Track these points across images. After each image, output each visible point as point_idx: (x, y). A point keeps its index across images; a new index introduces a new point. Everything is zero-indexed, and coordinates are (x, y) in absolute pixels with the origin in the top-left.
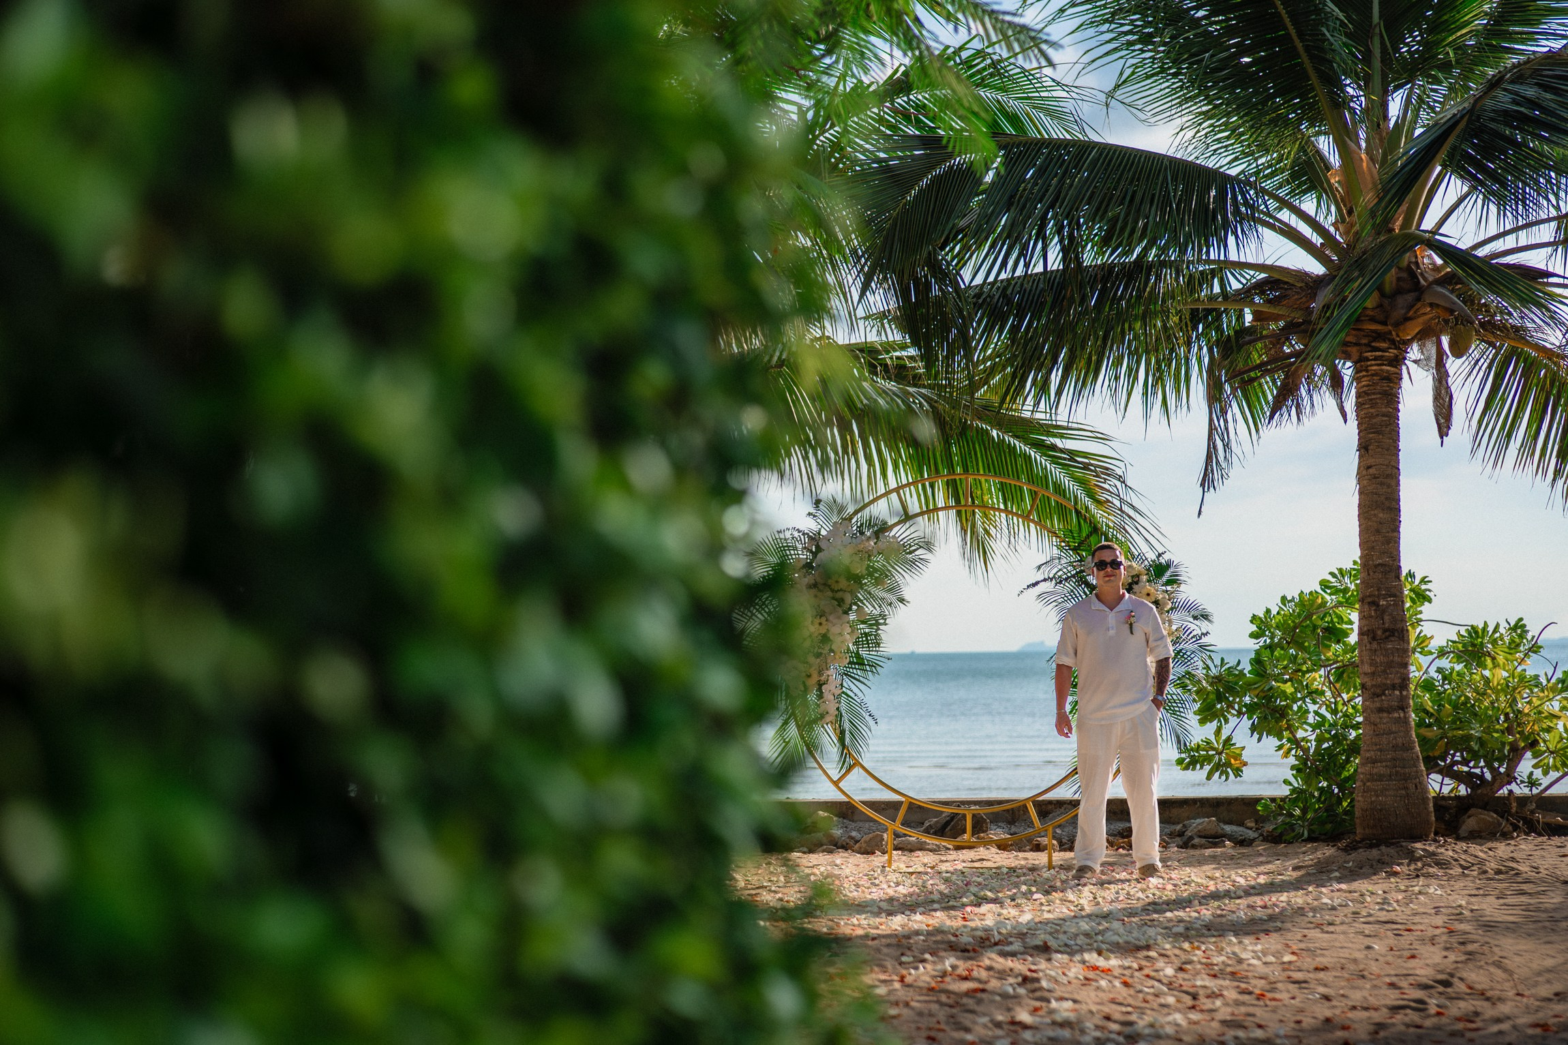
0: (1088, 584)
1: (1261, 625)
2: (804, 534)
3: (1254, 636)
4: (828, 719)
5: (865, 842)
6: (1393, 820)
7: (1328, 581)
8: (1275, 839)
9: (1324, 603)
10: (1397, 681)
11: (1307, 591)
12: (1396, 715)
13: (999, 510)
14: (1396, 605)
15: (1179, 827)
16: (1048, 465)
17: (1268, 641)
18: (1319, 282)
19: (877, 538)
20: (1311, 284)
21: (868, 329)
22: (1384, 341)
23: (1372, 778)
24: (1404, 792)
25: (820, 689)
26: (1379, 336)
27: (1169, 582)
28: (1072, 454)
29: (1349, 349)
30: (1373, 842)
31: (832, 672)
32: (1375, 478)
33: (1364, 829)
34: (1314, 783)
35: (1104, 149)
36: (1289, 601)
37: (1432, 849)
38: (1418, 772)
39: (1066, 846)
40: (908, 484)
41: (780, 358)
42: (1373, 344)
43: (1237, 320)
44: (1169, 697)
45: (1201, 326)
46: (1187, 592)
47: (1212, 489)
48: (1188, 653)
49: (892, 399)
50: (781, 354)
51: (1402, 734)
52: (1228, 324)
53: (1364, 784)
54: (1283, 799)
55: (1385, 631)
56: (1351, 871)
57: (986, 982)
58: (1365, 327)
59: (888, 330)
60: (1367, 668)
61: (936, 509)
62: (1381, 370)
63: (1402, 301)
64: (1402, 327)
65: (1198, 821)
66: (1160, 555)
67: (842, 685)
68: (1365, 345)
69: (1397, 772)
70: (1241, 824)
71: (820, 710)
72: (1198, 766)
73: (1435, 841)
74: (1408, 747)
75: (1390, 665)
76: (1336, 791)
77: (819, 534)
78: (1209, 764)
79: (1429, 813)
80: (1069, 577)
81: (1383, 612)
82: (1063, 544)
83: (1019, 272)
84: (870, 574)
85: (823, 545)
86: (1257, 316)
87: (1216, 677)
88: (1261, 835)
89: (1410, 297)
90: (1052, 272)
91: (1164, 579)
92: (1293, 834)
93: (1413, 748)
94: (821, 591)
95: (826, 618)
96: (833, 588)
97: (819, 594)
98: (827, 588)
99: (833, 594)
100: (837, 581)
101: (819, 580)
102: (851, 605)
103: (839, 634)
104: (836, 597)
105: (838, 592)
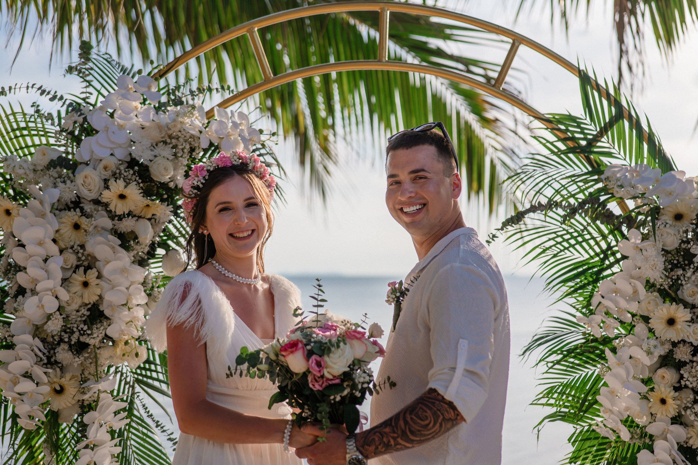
25: (82, 420)
31: (109, 379)
94: (88, 216)
95: (97, 271)
96: (113, 211)
97: (84, 222)
98: (102, 210)
99: (113, 222)
100: (122, 197)
101: (86, 193)
102: (153, 247)
103: (123, 305)
104: (120, 229)
105: (123, 220)
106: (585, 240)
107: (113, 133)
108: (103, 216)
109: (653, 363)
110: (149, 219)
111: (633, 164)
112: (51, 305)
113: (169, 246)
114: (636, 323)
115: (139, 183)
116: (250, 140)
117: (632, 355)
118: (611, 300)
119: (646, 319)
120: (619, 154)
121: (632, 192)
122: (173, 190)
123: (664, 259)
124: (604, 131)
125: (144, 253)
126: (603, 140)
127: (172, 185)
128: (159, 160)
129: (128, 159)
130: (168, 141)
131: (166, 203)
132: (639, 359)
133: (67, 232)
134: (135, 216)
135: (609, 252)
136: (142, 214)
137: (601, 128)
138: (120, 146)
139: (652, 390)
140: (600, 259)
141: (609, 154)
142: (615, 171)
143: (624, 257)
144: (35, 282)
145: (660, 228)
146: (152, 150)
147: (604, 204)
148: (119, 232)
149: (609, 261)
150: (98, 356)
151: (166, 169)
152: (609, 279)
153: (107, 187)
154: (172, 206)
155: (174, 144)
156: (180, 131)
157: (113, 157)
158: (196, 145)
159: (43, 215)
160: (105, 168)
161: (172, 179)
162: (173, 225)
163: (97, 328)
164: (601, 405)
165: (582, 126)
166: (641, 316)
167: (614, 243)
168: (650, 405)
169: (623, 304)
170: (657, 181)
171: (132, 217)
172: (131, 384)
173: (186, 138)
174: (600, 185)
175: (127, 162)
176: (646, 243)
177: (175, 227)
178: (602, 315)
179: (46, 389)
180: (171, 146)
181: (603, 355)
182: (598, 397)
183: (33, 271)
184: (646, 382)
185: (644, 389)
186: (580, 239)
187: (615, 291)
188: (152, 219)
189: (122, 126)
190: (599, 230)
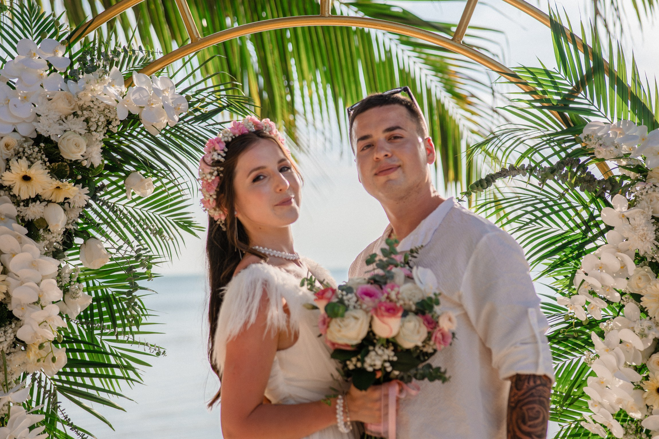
95: (2, 265)
96: (17, 195)
98: (5, 195)
99: (19, 209)
100: (26, 178)
103: (34, 303)
104: (27, 216)
105: (30, 205)
106: (564, 210)
107: (15, 105)
108: (6, 202)
109: (647, 347)
110: (62, 204)
111: (615, 121)
113: (88, 234)
114: (625, 303)
115: (45, 162)
116: (175, 108)
117: (623, 339)
118: (596, 277)
119: (637, 297)
120: (599, 111)
121: (616, 152)
122: (88, 169)
123: (654, 228)
124: (580, 85)
125: (58, 243)
126: (580, 95)
127: (85, 163)
128: (69, 135)
129: (35, 136)
130: (79, 113)
131: (81, 184)
132: (630, 343)
134: (44, 200)
135: (592, 223)
136: (53, 198)
137: (577, 83)
138: (24, 121)
139: (647, 378)
140: (582, 231)
141: (588, 112)
142: (595, 130)
143: (609, 228)
145: (649, 192)
146: (60, 124)
147: (583, 167)
148: (26, 220)
149: (592, 233)
150: (8, 363)
151: (77, 145)
152: (592, 253)
153: (8, 169)
154: (87, 188)
155: (86, 116)
156: (93, 102)
157: (16, 133)
158: (112, 116)
160: (7, 146)
161: (85, 158)
162: (93, 209)
163: (5, 332)
164: (589, 397)
165: (557, 80)
166: (632, 295)
167: (596, 213)
168: (645, 395)
169: (610, 281)
170: (643, 139)
171: (41, 202)
172: (52, 391)
173: (100, 109)
174: (579, 146)
175: (33, 139)
176: (633, 210)
177: (96, 212)
178: (587, 296)
180: (83, 118)
181: (590, 341)
182: (585, 389)
184: (639, 369)
185: (638, 377)
186: (556, 208)
187: (601, 267)
188: (65, 203)
189: (25, 98)
190: (579, 198)
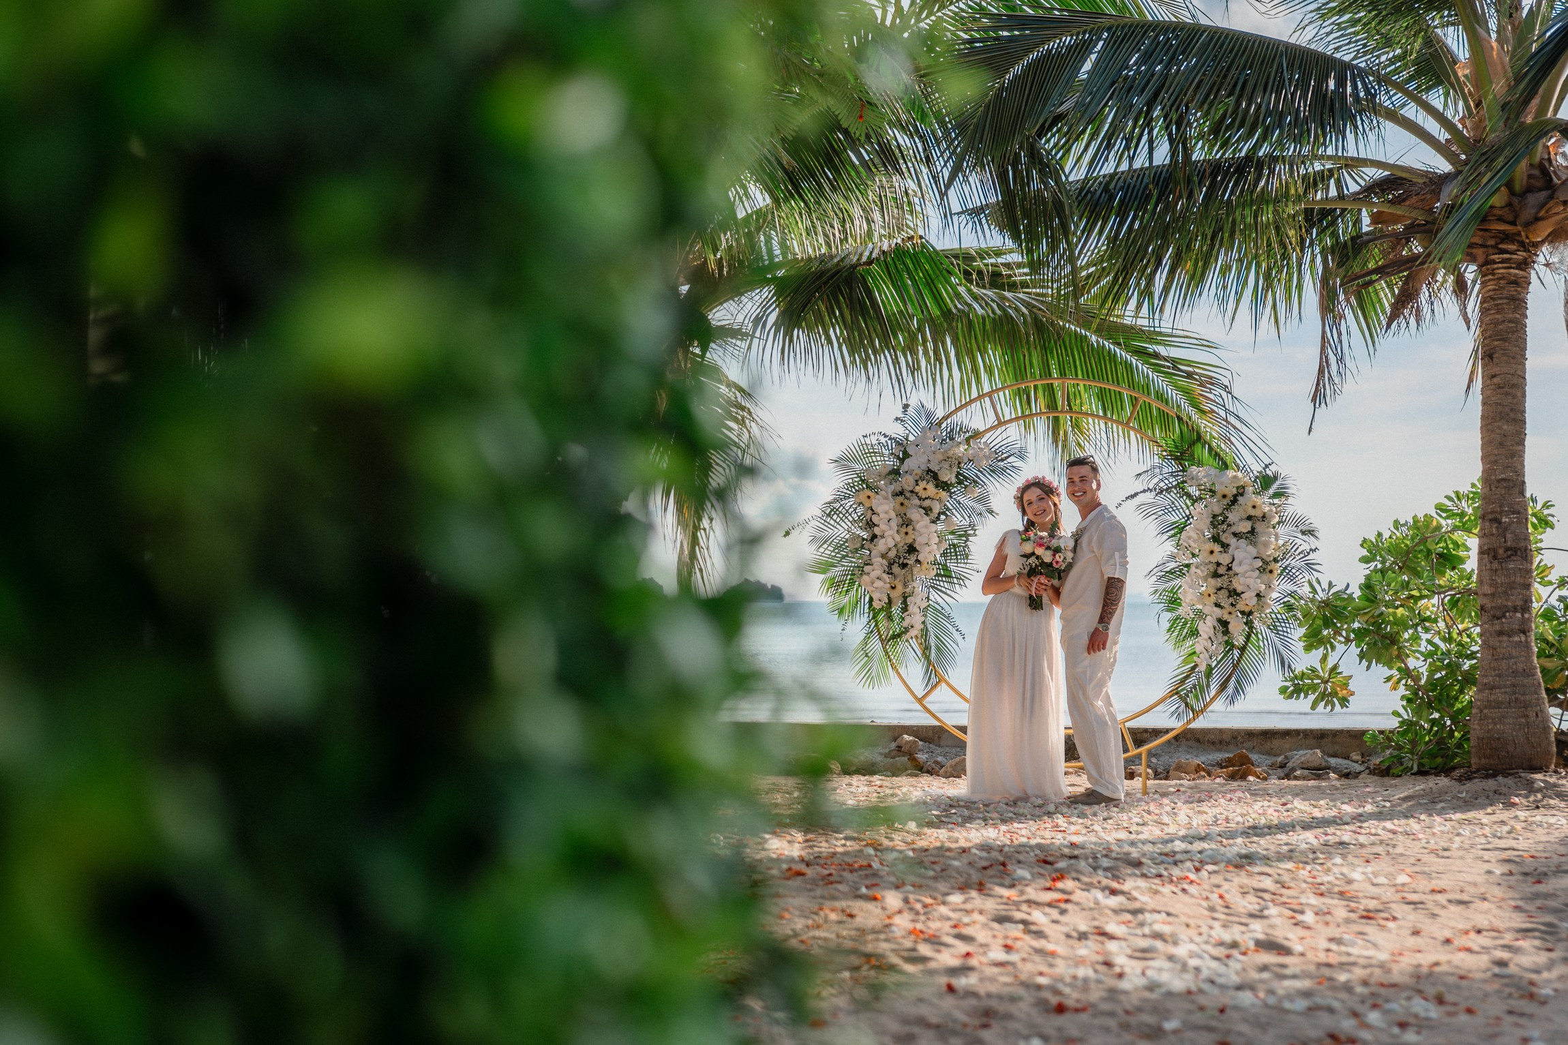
0: (1189, 495)
1: (1373, 550)
2: (890, 439)
3: (1365, 560)
4: (913, 632)
5: (951, 766)
6: (1511, 749)
7: (1444, 505)
8: (1384, 772)
9: (1439, 527)
10: (1519, 603)
11: (1421, 516)
12: (1517, 639)
13: (1098, 416)
14: (1519, 522)
15: (1280, 759)
16: (1150, 374)
17: (1379, 566)
18: (1445, 178)
19: (968, 444)
20: (1436, 182)
21: (962, 226)
22: (1513, 242)
23: (1489, 705)
24: (1523, 720)
25: (905, 602)
26: (1506, 237)
27: (1277, 495)
28: (1175, 362)
29: (1474, 251)
30: (1490, 772)
31: (917, 584)
32: (1499, 388)
33: (1480, 759)
34: (1425, 714)
35: (1215, 32)
36: (1403, 525)
37: (1552, 780)
38: (1539, 700)
39: (1161, 776)
40: (1003, 388)
41: (869, 257)
42: (1500, 246)
43: (1354, 225)
44: (1273, 616)
45: (1315, 230)
46: (1296, 506)
47: (1323, 405)
48: (1294, 571)
49: (987, 303)
50: (871, 253)
51: (1523, 659)
52: (1344, 230)
53: (1481, 711)
54: (1392, 732)
55: (1507, 549)
56: (1465, 802)
57: (1070, 893)
58: (1492, 228)
59: (986, 226)
60: (1487, 589)
61: (1031, 415)
62: (1509, 274)
63: (1533, 199)
64: (1531, 228)
65: (1301, 752)
66: (1267, 466)
67: (928, 598)
68: (1491, 246)
69: (1517, 699)
70: (1347, 758)
71: (905, 624)
72: (1302, 695)
73: (1556, 772)
74: (1530, 673)
75: (1512, 586)
76: (1449, 723)
77: (907, 439)
78: (1313, 693)
79: (1549, 743)
80: (1170, 488)
81: (1506, 529)
82: (1165, 453)
83: (1124, 167)
84: (960, 482)
85: (910, 450)
86: (1376, 219)
87: (1323, 602)
88: (1368, 768)
89: (1543, 195)
90: (1158, 167)
91: (1271, 491)
92: (1401, 768)
93: (1534, 674)
94: (908, 499)
95: (913, 527)
96: (920, 496)
97: (906, 502)
98: (915, 496)
99: (920, 502)
100: (925, 489)
101: (907, 488)
102: (939, 514)
103: (925, 544)
105: (925, 501)
108: (915, 499)
110: (938, 500)
112: (891, 543)
113: (947, 514)
115: (933, 482)
122: (949, 485)
125: (935, 518)
127: (949, 482)
128: (942, 470)
130: (947, 460)
131: (946, 491)
133: (898, 507)
135: (1190, 517)
136: (935, 498)
138: (923, 464)
140: (1185, 520)
144: (884, 532)
148: (923, 507)
149: (1190, 521)
150: (914, 569)
151: (945, 474)
153: (917, 485)
154: (948, 493)
155: (950, 461)
156: (953, 455)
157: (920, 469)
158: (961, 461)
159: (886, 498)
160: (916, 475)
161: (949, 480)
162: (950, 503)
163: (912, 556)
164: (1181, 601)
168: (1204, 598)
171: (930, 500)
173: (956, 458)
175: (926, 471)
179: (888, 586)
180: (948, 462)
183: (883, 526)
187: (1189, 538)
188: (940, 500)
189: (924, 453)
190: (1186, 504)
